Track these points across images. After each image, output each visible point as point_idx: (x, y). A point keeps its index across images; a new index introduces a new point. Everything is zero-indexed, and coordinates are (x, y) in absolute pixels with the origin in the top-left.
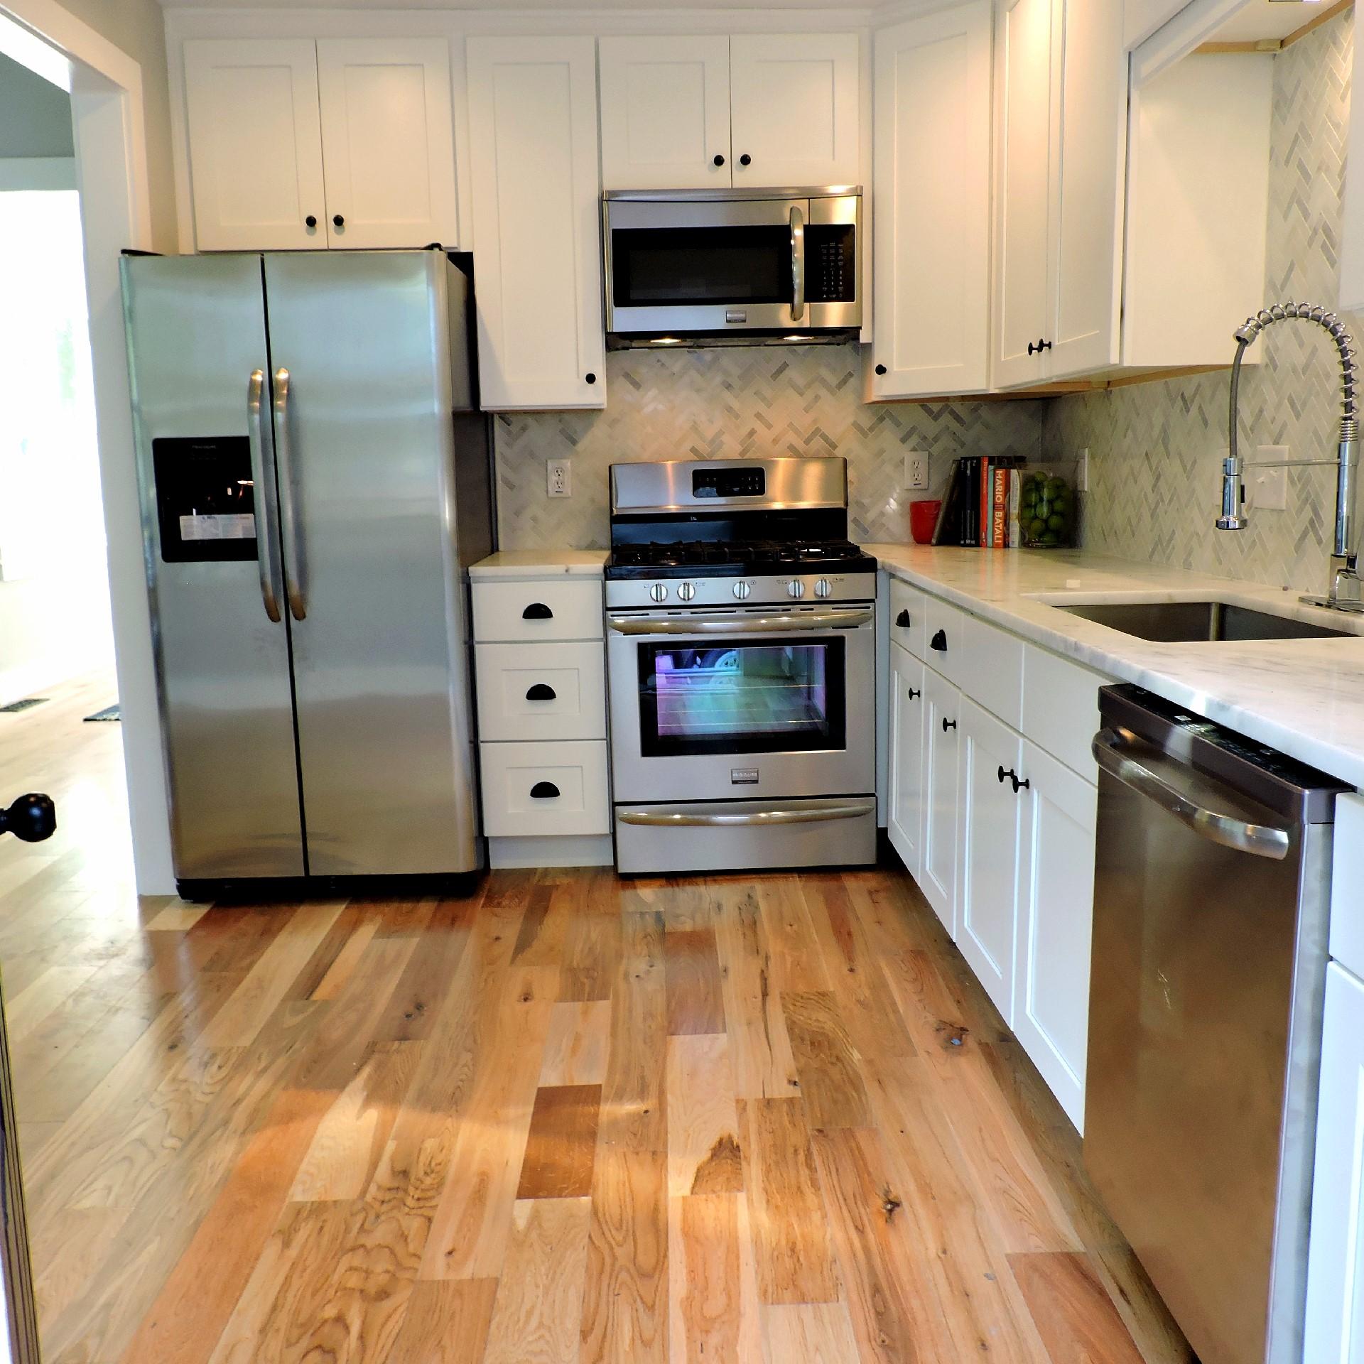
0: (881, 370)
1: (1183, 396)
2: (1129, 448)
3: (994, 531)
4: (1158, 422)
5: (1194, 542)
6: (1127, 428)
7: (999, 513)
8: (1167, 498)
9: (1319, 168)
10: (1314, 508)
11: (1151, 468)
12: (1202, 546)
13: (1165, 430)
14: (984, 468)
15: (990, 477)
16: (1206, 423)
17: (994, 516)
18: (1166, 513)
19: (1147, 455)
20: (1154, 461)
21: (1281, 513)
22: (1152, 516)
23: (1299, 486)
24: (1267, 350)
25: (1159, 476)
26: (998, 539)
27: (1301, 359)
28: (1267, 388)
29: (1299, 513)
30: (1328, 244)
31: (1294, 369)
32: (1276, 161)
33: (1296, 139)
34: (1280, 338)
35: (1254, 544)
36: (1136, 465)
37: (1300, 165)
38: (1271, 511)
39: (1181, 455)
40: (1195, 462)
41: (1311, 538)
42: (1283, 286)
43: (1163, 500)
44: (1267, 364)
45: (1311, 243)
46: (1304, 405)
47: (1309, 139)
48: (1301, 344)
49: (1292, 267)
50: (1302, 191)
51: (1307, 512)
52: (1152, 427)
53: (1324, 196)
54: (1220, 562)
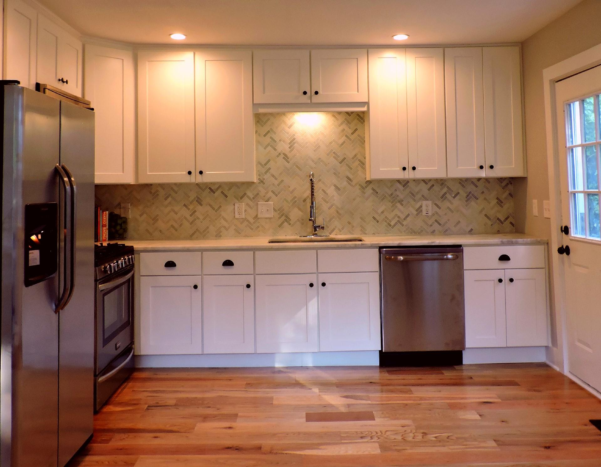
1: (210, 188)
2: (170, 203)
3: (103, 235)
4: (193, 195)
5: (222, 229)
6: (168, 197)
7: (104, 228)
8: (201, 217)
9: (280, 140)
10: (287, 217)
11: (189, 209)
12: (227, 230)
13: (198, 198)
14: (99, 211)
15: (101, 214)
16: (226, 196)
17: (103, 229)
18: (201, 222)
19: (185, 205)
20: (191, 207)
21: (270, 218)
22: (191, 224)
23: (279, 212)
24: (259, 179)
25: (195, 211)
26: (105, 238)
27: (276, 182)
28: (260, 188)
29: (280, 218)
30: (286, 158)
31: (273, 184)
32: (259, 135)
33: (269, 132)
34: (265, 177)
35: (258, 227)
36: (176, 209)
37: (271, 138)
38: (266, 218)
39: (210, 206)
40: (220, 207)
41: (286, 223)
42: (265, 164)
43: (198, 218)
44: (259, 183)
45: (278, 156)
46: (279, 193)
47: (275, 133)
48: (276, 179)
49: (269, 161)
50: (273, 144)
51: (283, 218)
52: (189, 197)
53: (283, 147)
54: (240, 233)
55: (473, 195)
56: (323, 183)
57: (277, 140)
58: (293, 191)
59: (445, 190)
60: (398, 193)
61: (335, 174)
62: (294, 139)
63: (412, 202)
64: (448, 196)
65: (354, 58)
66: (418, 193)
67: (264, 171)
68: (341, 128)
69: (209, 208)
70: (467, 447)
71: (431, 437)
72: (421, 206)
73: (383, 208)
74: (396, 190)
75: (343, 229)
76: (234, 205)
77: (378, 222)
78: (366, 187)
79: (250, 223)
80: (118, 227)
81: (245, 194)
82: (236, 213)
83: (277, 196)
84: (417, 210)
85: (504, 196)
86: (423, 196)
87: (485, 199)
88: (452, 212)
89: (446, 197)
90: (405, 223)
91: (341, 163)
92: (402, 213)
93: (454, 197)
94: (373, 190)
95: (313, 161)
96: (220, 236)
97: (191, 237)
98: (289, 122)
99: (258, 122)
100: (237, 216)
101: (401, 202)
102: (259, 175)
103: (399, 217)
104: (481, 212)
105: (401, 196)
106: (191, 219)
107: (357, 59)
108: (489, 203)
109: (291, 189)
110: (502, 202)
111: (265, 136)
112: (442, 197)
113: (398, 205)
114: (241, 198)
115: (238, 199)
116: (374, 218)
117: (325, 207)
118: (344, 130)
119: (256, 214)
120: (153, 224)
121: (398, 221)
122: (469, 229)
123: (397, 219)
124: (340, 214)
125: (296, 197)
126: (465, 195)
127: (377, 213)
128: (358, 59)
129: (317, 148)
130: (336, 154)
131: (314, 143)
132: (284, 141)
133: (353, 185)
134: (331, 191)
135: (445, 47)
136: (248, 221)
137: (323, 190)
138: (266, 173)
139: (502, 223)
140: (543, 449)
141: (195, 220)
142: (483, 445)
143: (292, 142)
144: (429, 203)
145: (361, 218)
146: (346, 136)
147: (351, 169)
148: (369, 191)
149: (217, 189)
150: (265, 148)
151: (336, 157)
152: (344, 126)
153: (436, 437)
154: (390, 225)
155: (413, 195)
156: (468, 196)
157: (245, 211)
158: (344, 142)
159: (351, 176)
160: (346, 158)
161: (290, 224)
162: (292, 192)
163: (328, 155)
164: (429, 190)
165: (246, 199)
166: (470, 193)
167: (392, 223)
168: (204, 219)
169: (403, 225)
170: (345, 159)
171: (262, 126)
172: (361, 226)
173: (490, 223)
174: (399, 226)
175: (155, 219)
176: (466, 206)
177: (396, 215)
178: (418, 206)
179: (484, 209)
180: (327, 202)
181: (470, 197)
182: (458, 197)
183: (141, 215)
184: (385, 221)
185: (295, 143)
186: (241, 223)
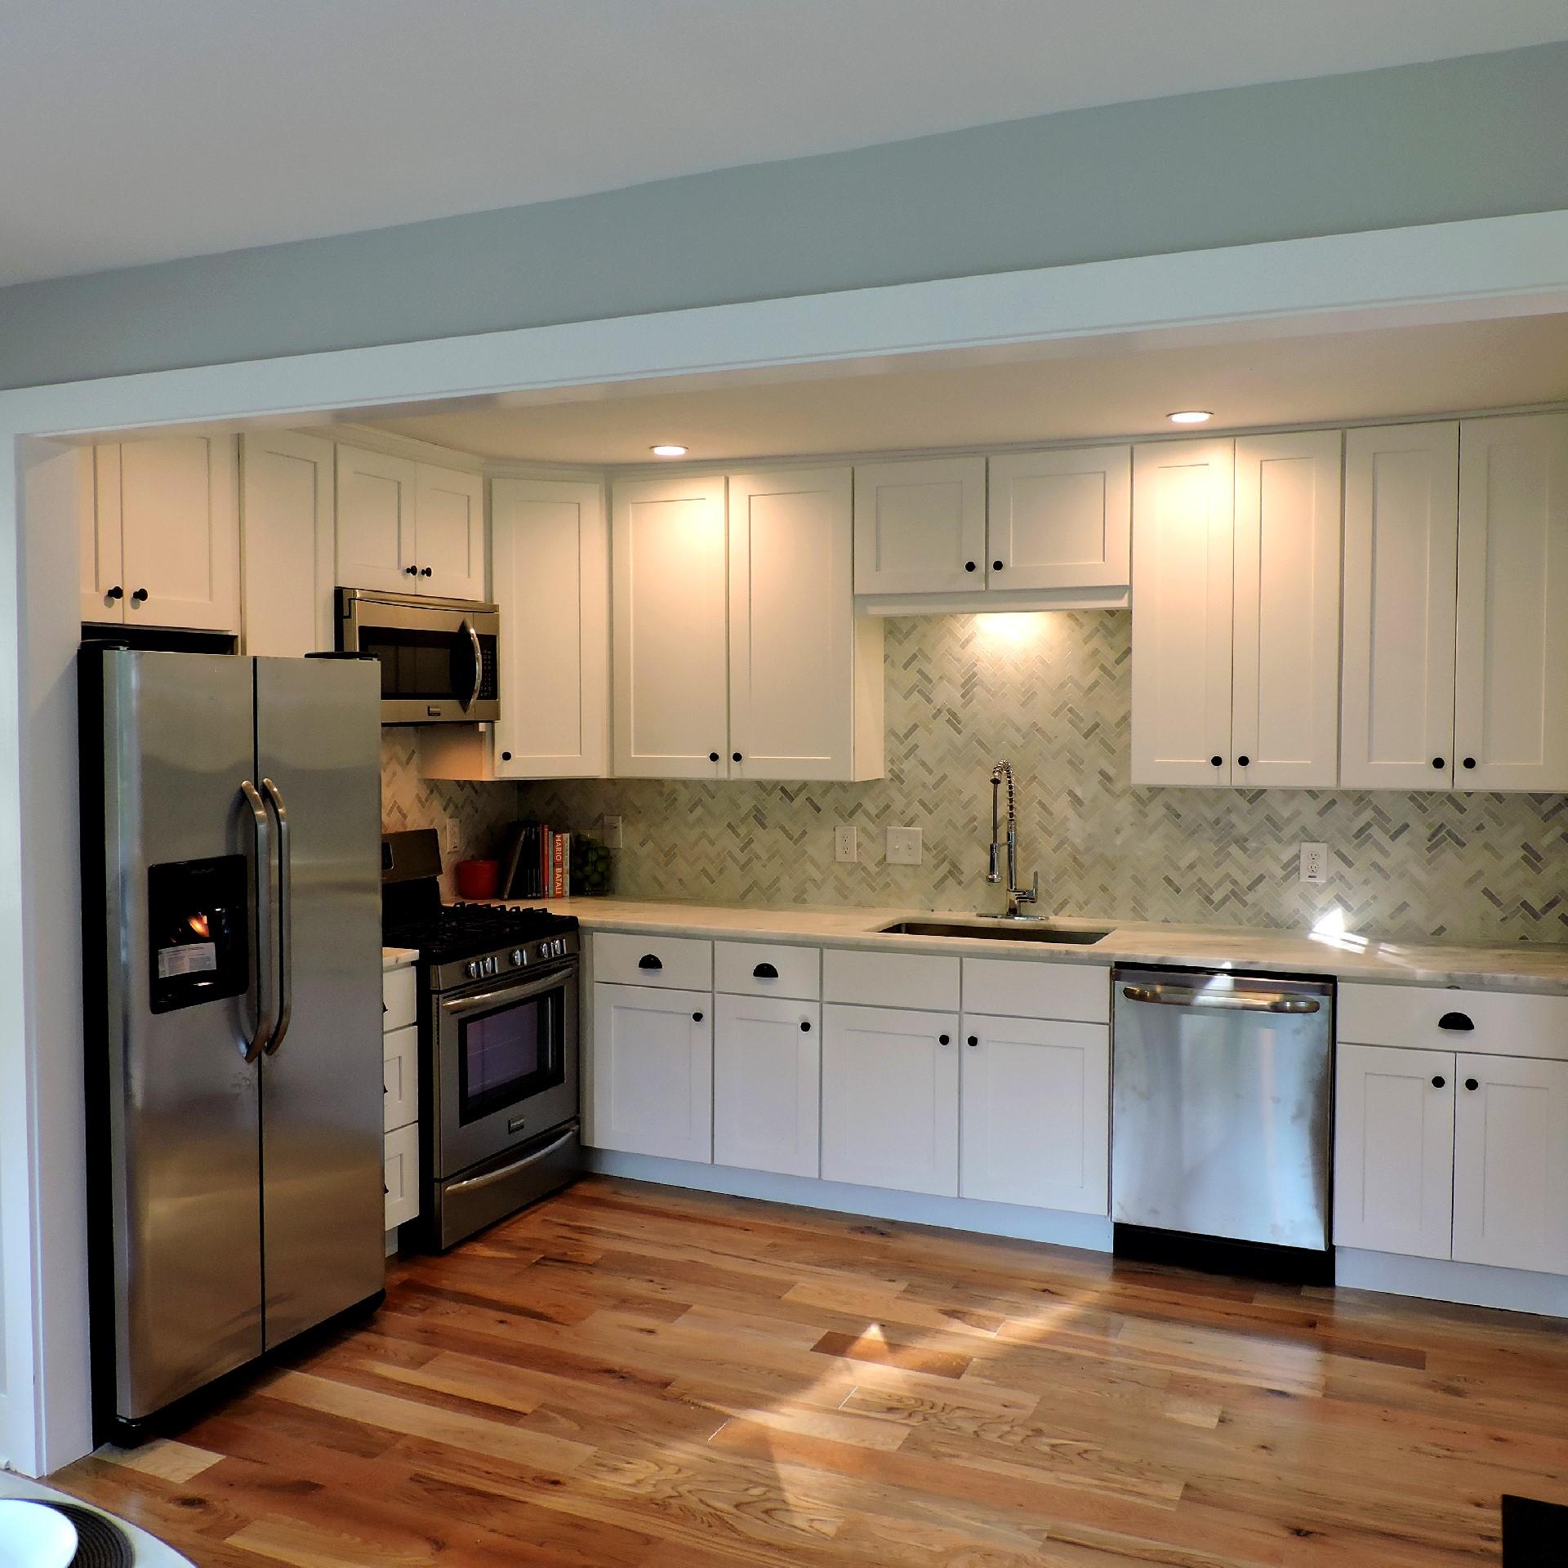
0: (507, 756)
1: (783, 790)
2: (699, 820)
3: (555, 885)
4: (747, 804)
5: (809, 885)
6: (695, 806)
7: (559, 870)
8: (764, 856)
9: (941, 678)
10: (954, 865)
11: (738, 835)
12: (819, 888)
13: (758, 810)
14: (546, 834)
15: (551, 840)
16: (818, 810)
17: (554, 872)
18: (764, 866)
19: (729, 826)
20: (742, 830)
21: (916, 866)
22: (743, 868)
23: (935, 852)
24: (891, 771)
25: (751, 841)
26: (558, 891)
27: (931, 780)
28: (894, 793)
29: (937, 866)
30: (954, 720)
31: (924, 785)
32: (893, 664)
33: (914, 656)
34: (906, 766)
35: (887, 885)
36: (712, 832)
37: (920, 672)
38: (906, 865)
39: (783, 828)
40: (804, 833)
41: (951, 881)
42: (906, 736)
43: (758, 858)
44: (892, 779)
45: (935, 717)
46: (937, 806)
47: (929, 660)
48: (930, 772)
49: (915, 727)
50: (924, 687)
51: (945, 867)
52: (738, 807)
53: (947, 694)
54: (846, 897)
55: (1449, 833)
56: (1042, 785)
57: (933, 676)
58: (969, 803)
59: (1368, 815)
60: (1234, 818)
61: (1070, 762)
62: (974, 675)
63: (1273, 845)
64: (1375, 831)
65: (1096, 473)
66: (1289, 820)
67: (903, 750)
68: (1090, 647)
69: (779, 834)
70: (1105, 1483)
71: (1043, 1445)
72: (1297, 857)
73: (1192, 855)
74: (1229, 811)
75: (1086, 903)
76: (834, 830)
77: (1178, 891)
78: (1151, 799)
79: (868, 873)
80: (588, 869)
81: (859, 805)
82: (839, 849)
83: (930, 812)
84: (1284, 867)
85: (1547, 840)
86: (1303, 829)
87: (1487, 846)
88: (1387, 877)
89: (1370, 836)
90: (1250, 898)
91: (1086, 736)
92: (1245, 871)
93: (1394, 837)
94: (1168, 807)
95: (1018, 730)
96: (804, 901)
97: (740, 901)
98: (962, 633)
99: (891, 632)
100: (840, 857)
101: (1241, 842)
102: (892, 761)
103: (1234, 882)
104: (1471, 881)
105: (1243, 828)
106: (742, 858)
107: (1104, 472)
108: (1499, 857)
109: (965, 797)
110: (1539, 858)
111: (905, 667)
112: (1358, 835)
113: (1234, 850)
114: (851, 814)
115: (842, 816)
116: (1168, 880)
117: (1045, 845)
118: (1095, 652)
119: (883, 855)
120: (666, 865)
121: (1233, 892)
122: (1435, 927)
123: (1229, 886)
124: (1081, 866)
125: (977, 817)
126: (1429, 832)
127: (1178, 868)
128: (1107, 475)
129: (1029, 697)
130: (1077, 715)
131: (1021, 685)
132: (949, 681)
133: (1115, 793)
134: (1061, 806)
135: (1346, 428)
136: (864, 869)
137: (1040, 802)
138: (907, 756)
139: (1536, 916)
140: (1285, 1534)
141: (750, 860)
142: (1147, 1488)
143: (970, 683)
144: (1321, 848)
145: (1134, 878)
146: (1103, 668)
147: (1113, 751)
148: (1156, 811)
149: (800, 790)
150: (905, 697)
151: (1075, 719)
152: (1096, 642)
153: (1053, 1446)
154: (1210, 902)
155: (1275, 825)
156: (1433, 835)
157: (859, 845)
158: (1096, 684)
159: (1111, 772)
160: (1099, 725)
161: (960, 883)
162: (966, 806)
163: (1055, 714)
164: (1321, 813)
165: (860, 817)
166: (1440, 826)
167: (1217, 897)
168: (770, 859)
169: (1245, 904)
170: (1097, 725)
171: (900, 643)
172: (1135, 899)
173: (1497, 914)
174: (1233, 904)
175: (670, 854)
176: (1429, 862)
177: (1228, 875)
178: (1286, 856)
179: (1480, 873)
180: (1049, 834)
181: (1438, 837)
182: (1404, 837)
183: (642, 844)
184: (1197, 891)
185: (975, 685)
186: (850, 873)
